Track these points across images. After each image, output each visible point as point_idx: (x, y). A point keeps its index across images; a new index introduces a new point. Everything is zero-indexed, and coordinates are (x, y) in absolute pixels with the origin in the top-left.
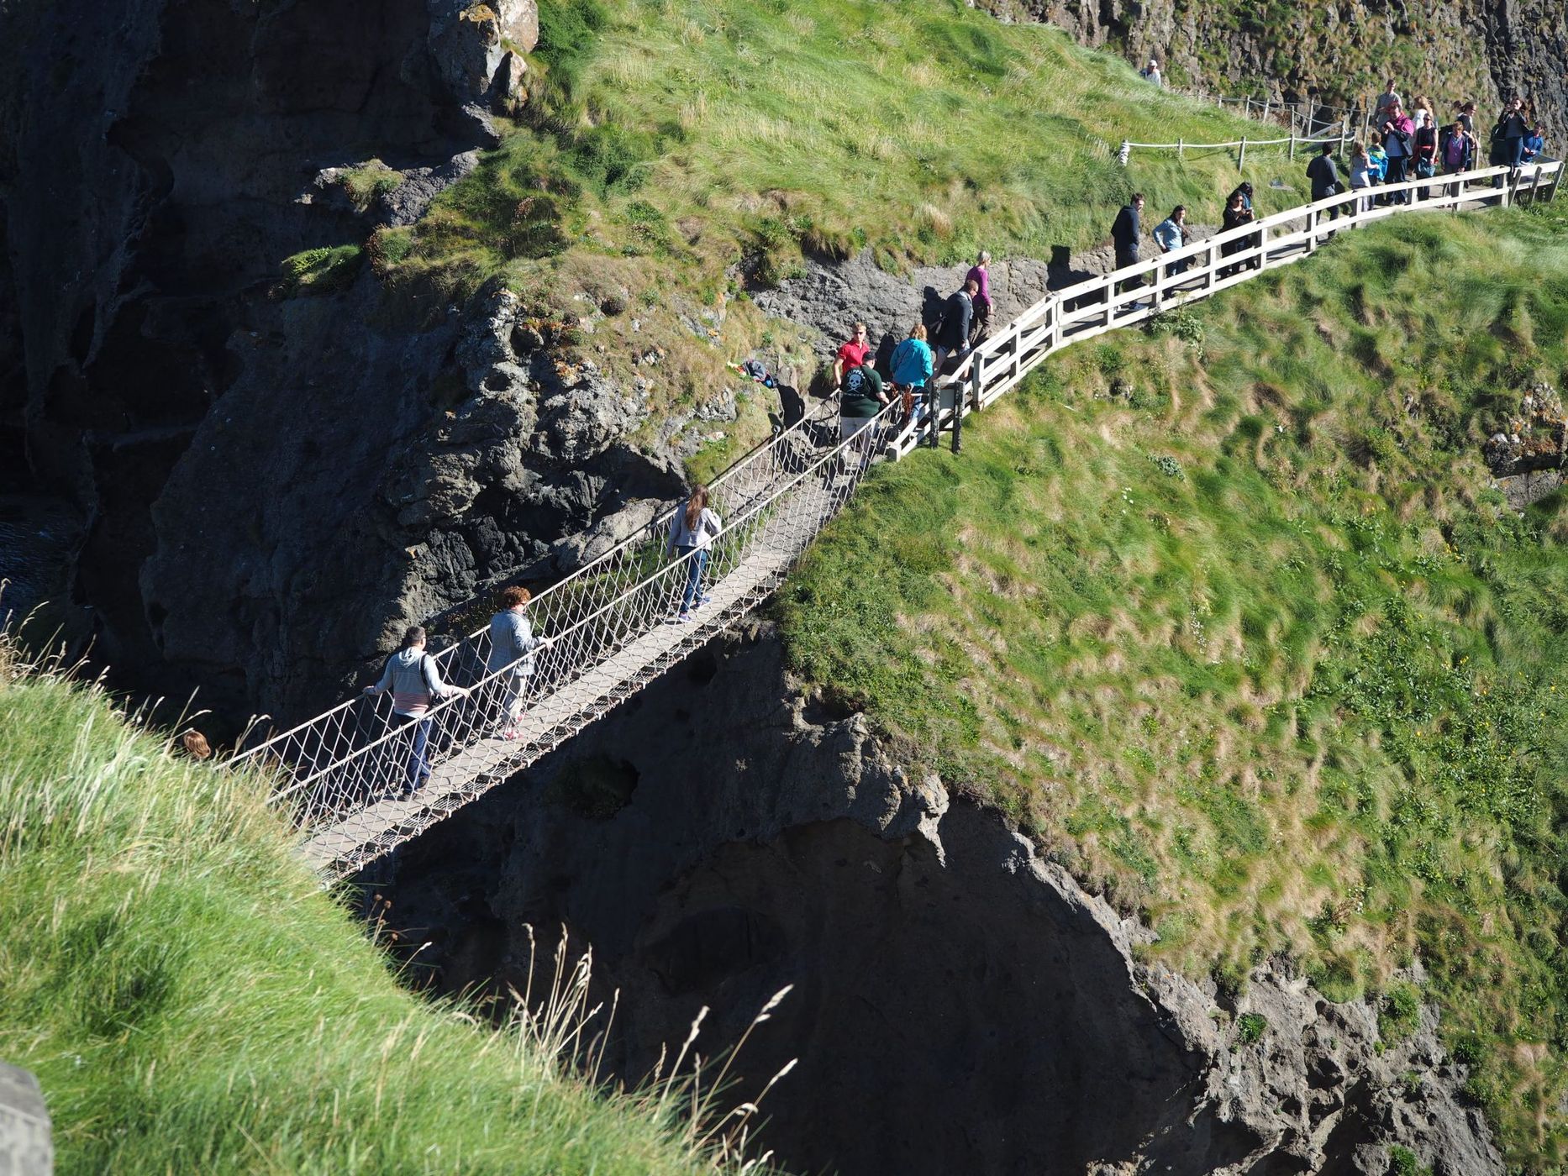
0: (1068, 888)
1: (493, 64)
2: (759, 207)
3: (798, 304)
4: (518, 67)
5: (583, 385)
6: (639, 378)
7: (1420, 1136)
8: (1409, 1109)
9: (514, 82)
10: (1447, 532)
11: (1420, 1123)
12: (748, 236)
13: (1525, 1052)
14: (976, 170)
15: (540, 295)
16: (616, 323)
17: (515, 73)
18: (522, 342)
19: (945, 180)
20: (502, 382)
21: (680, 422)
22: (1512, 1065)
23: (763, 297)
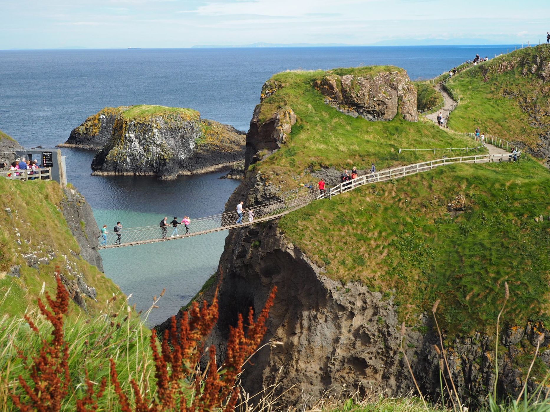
0: (309, 262)
1: (281, 136)
2: (313, 159)
3: (320, 175)
4: (285, 136)
5: (269, 186)
6: (280, 185)
7: (385, 316)
8: (384, 311)
9: (284, 138)
10: (435, 220)
11: (385, 314)
12: (310, 164)
13: (409, 306)
14: (363, 153)
15: (265, 172)
16: (277, 177)
17: (284, 137)
18: (261, 179)
19: (355, 155)
20: (258, 185)
21: (287, 192)
22: (406, 307)
23: (313, 174)
